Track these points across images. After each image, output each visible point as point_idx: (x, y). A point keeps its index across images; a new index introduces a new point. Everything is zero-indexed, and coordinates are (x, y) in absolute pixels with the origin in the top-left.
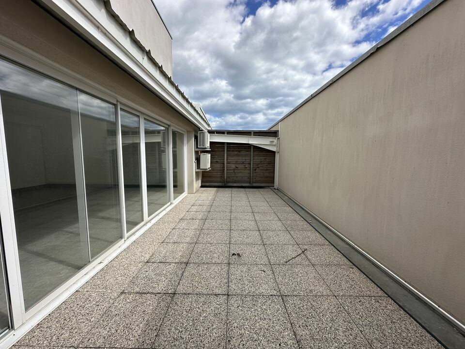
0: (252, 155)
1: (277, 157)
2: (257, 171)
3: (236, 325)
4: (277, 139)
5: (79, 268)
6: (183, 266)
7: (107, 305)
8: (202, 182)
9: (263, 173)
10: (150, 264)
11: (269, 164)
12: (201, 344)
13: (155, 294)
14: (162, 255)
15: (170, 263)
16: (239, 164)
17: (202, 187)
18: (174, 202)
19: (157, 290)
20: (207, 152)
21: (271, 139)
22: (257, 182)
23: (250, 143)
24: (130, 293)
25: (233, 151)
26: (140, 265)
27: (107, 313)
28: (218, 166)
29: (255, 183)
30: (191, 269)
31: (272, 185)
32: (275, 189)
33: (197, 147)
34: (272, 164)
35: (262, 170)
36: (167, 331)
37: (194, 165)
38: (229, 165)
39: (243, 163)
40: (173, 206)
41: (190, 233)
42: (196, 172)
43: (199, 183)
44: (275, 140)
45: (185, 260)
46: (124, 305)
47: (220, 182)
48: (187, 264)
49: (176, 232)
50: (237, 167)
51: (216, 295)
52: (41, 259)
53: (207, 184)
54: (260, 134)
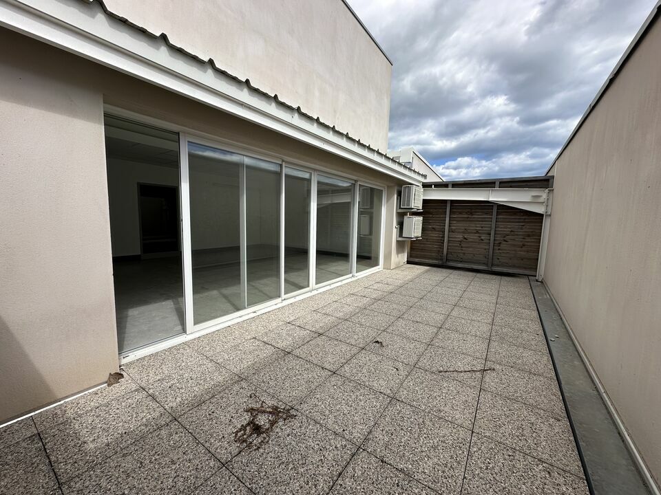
0: (494, 220)
1: (546, 223)
2: (503, 246)
3: (318, 396)
4: (547, 191)
5: (238, 310)
6: (316, 335)
7: (239, 341)
8: (410, 256)
9: (515, 251)
10: (290, 325)
11: (529, 236)
12: (278, 394)
13: (275, 347)
14: (304, 321)
15: (305, 329)
16: (469, 233)
17: (408, 262)
18: (356, 275)
19: (279, 346)
20: (416, 214)
21: (535, 192)
22: (502, 265)
23: (491, 199)
24: (259, 340)
25: (460, 213)
26: (281, 323)
27: (236, 347)
28: (434, 235)
29: (498, 266)
30: (319, 341)
31: (533, 273)
32: (537, 281)
33: (400, 208)
34: (537, 236)
35: (514, 245)
36: (263, 374)
37: (395, 232)
38: (453, 235)
39: (477, 232)
40: (353, 279)
41: (347, 309)
42: (397, 241)
43: (404, 257)
44: (543, 194)
45: (321, 331)
46: (249, 346)
47: (436, 259)
48: (320, 334)
49: (335, 305)
50: (465, 238)
51: (323, 368)
52: (224, 300)
53: (417, 260)
54: (513, 184)
